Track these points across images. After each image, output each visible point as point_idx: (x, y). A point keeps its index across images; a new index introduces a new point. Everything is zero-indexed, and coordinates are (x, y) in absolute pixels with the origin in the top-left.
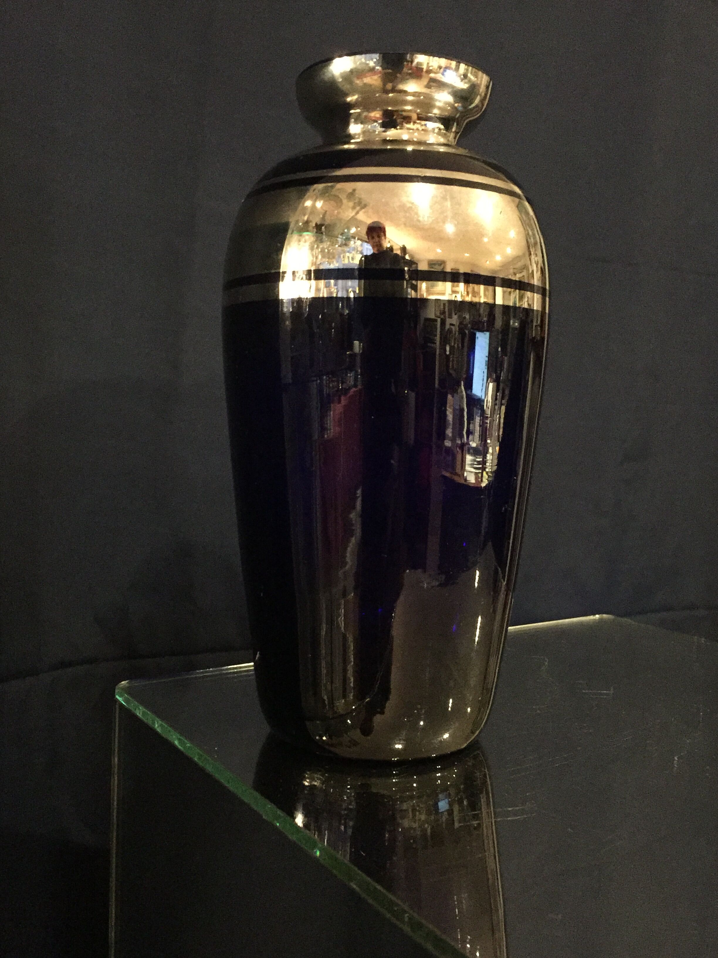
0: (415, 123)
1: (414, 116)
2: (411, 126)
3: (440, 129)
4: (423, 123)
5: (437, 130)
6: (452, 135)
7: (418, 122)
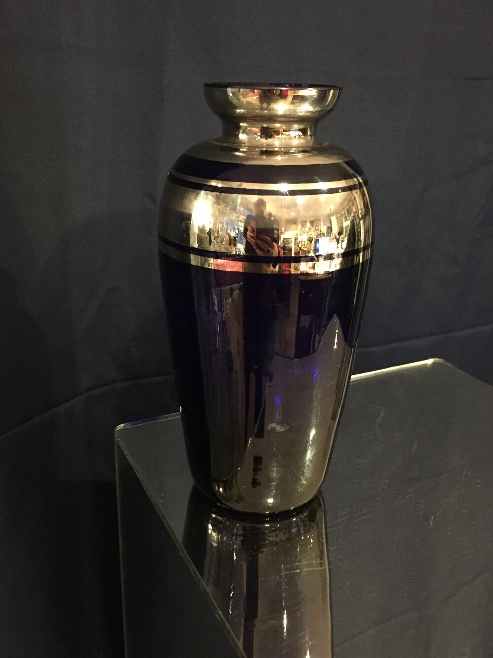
0: (282, 134)
1: (281, 131)
2: (280, 136)
3: (300, 136)
4: (288, 133)
5: (297, 137)
6: (309, 138)
7: (284, 133)
